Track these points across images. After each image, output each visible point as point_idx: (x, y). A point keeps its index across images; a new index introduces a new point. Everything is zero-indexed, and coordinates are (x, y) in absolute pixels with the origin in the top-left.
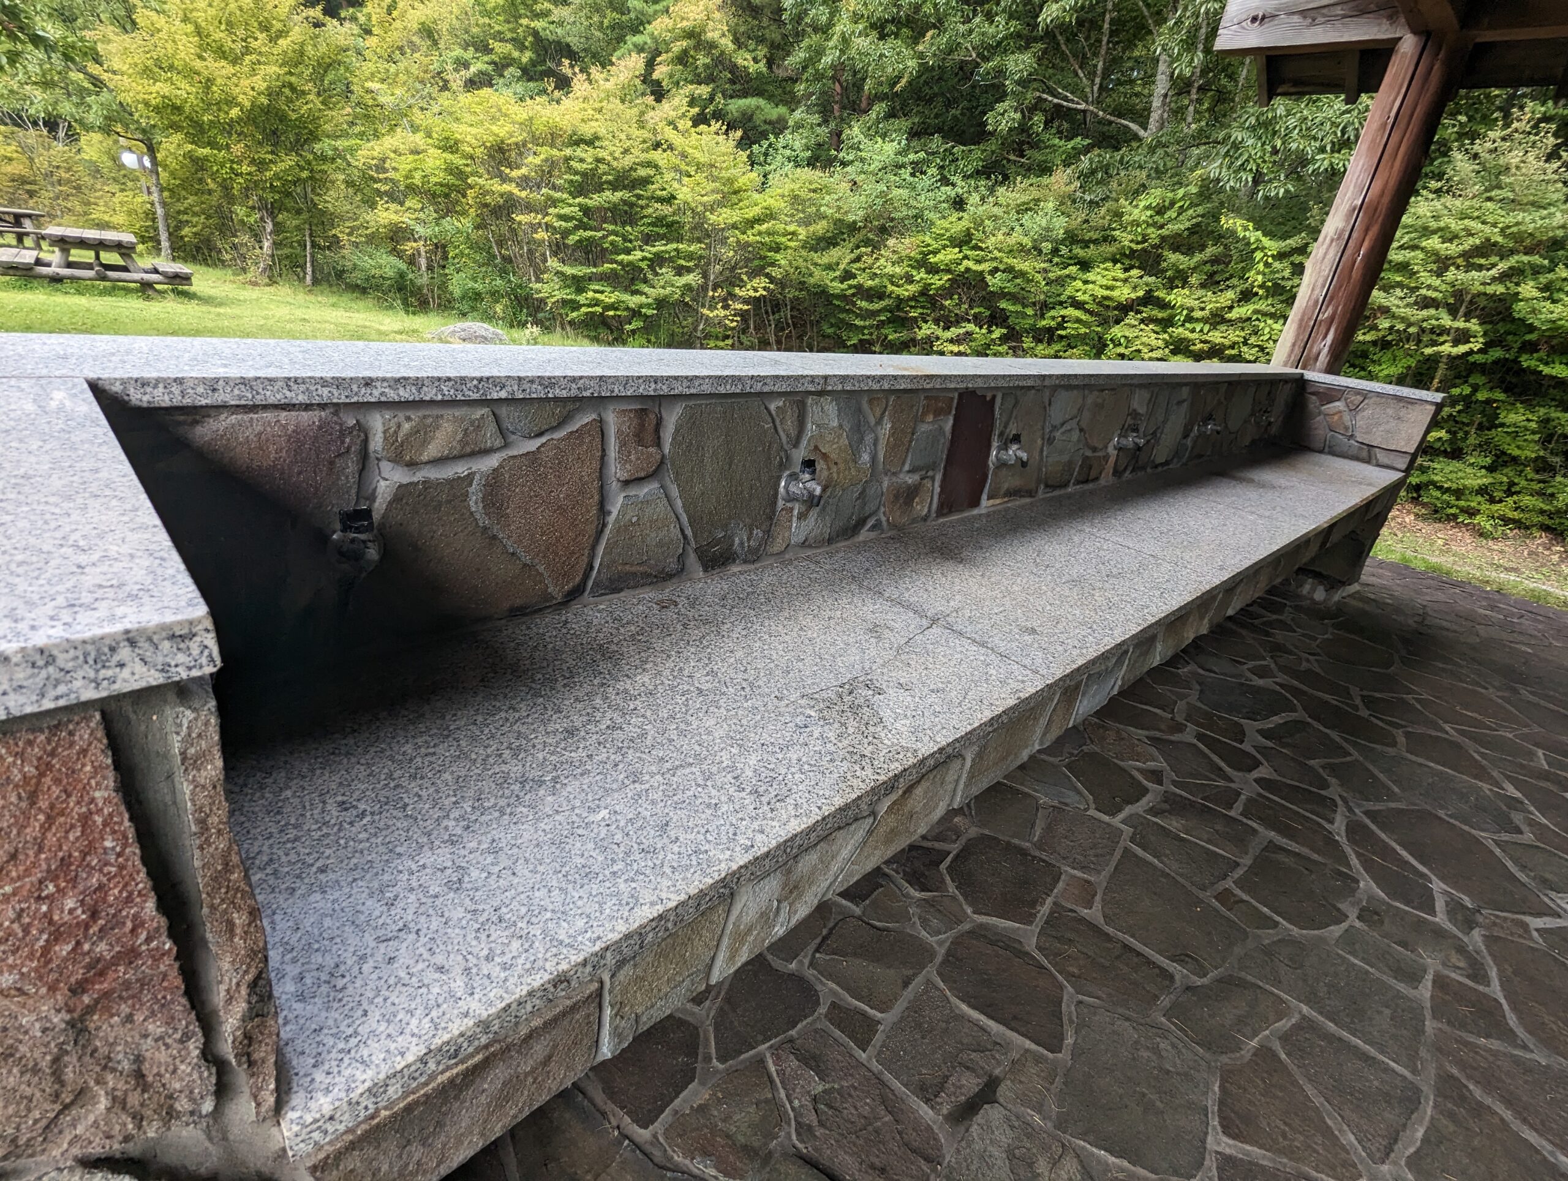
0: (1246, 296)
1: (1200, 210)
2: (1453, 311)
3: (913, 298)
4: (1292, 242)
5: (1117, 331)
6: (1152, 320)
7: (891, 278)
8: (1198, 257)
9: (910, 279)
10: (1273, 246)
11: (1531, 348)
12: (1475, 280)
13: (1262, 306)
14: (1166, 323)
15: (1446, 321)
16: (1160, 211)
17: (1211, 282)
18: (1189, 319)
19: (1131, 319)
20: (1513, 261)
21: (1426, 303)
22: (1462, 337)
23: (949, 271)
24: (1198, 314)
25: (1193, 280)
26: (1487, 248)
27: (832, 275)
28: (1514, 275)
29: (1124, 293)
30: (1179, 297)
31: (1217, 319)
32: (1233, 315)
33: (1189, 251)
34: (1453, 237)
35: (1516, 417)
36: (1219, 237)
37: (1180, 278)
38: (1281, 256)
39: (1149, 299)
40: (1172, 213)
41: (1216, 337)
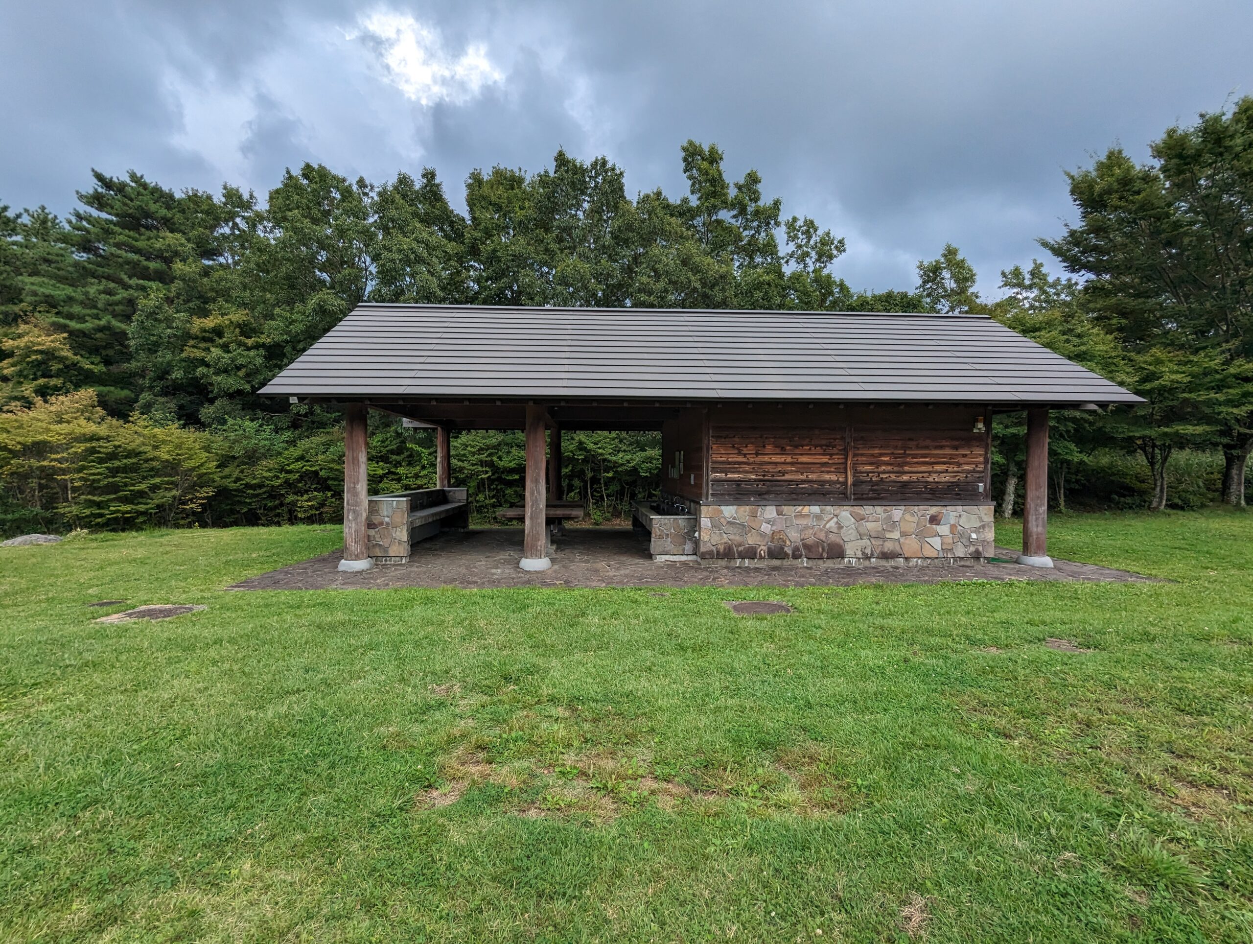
0: (423, 467)
1: (398, 441)
2: (482, 466)
3: (281, 485)
4: (432, 450)
5: (382, 485)
6: (392, 480)
7: (267, 478)
8: (402, 456)
9: (278, 477)
10: (426, 451)
11: (503, 472)
12: (483, 457)
13: (430, 470)
14: (399, 480)
15: (480, 469)
16: (383, 442)
17: (410, 464)
18: (407, 477)
19: (385, 480)
20: (488, 452)
21: (473, 465)
22: (487, 472)
23: (298, 472)
24: (409, 475)
25: (403, 464)
26: (481, 449)
27: (230, 480)
28: (490, 455)
29: (380, 472)
30: (400, 470)
31: (417, 476)
32: (421, 474)
33: (398, 454)
34: (472, 447)
35: (509, 491)
36: (408, 449)
37: (398, 464)
38: (430, 454)
39: (390, 473)
40: (387, 442)
41: (418, 482)
